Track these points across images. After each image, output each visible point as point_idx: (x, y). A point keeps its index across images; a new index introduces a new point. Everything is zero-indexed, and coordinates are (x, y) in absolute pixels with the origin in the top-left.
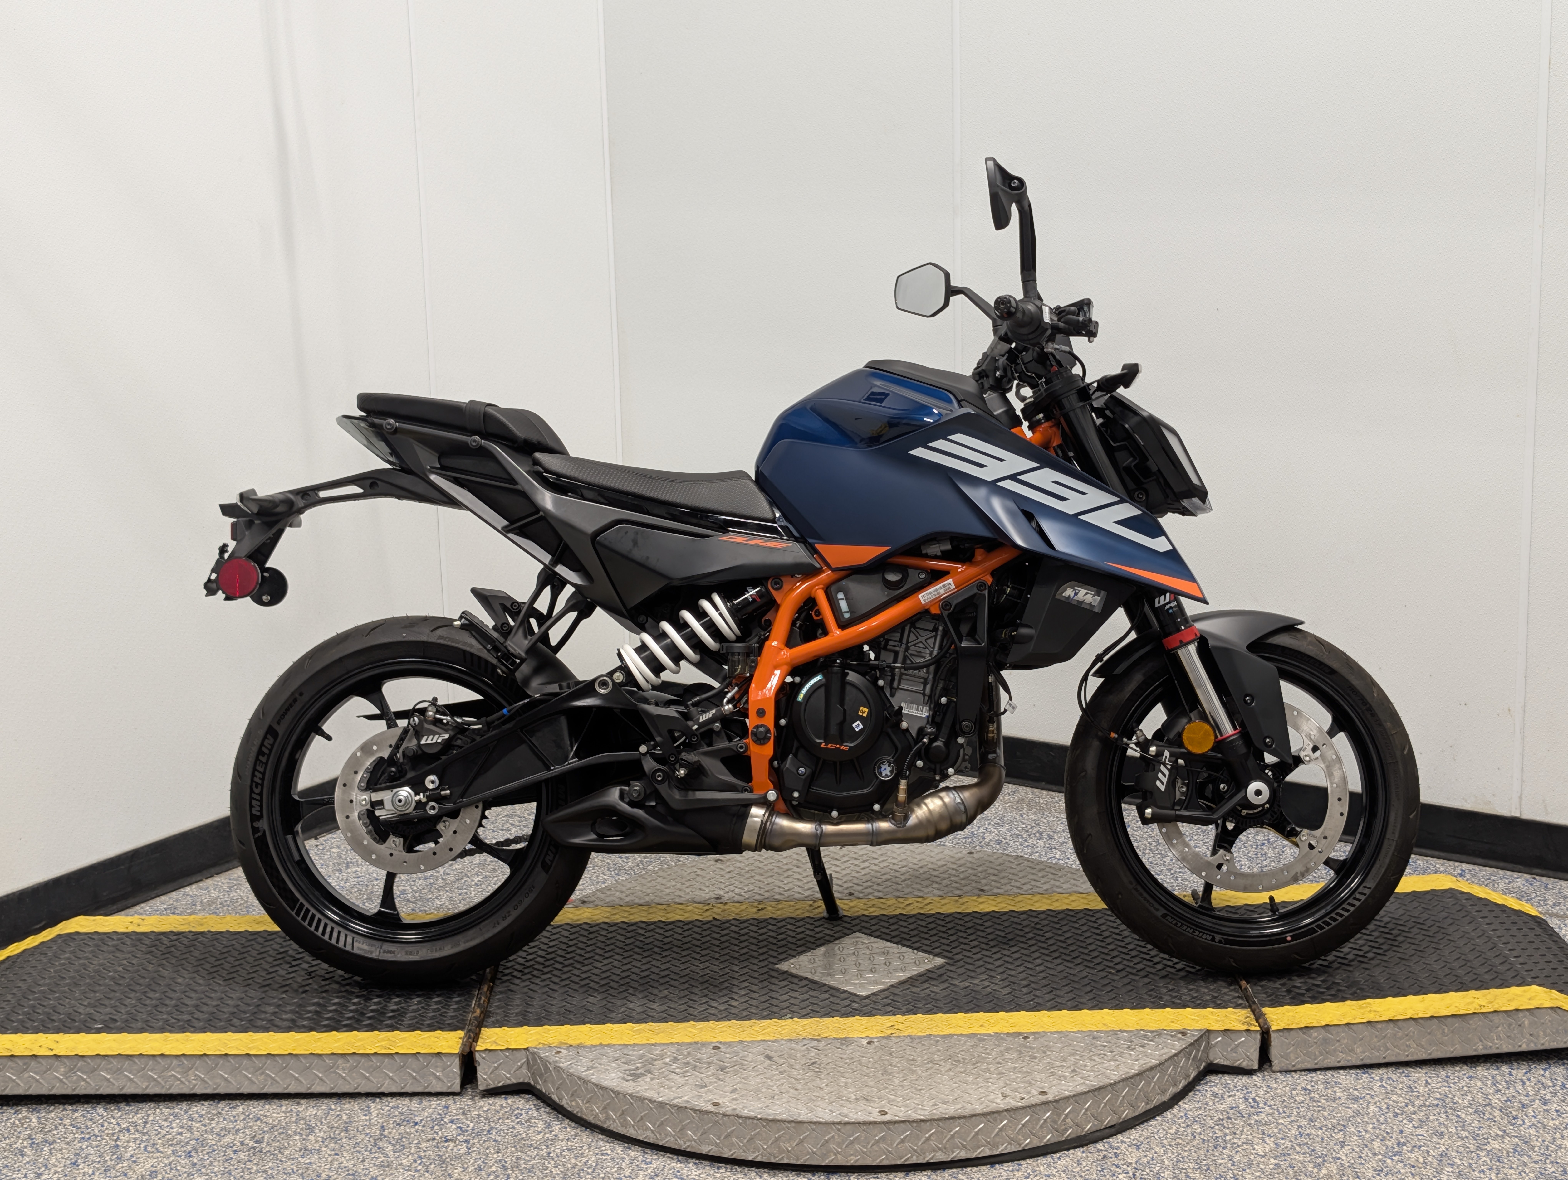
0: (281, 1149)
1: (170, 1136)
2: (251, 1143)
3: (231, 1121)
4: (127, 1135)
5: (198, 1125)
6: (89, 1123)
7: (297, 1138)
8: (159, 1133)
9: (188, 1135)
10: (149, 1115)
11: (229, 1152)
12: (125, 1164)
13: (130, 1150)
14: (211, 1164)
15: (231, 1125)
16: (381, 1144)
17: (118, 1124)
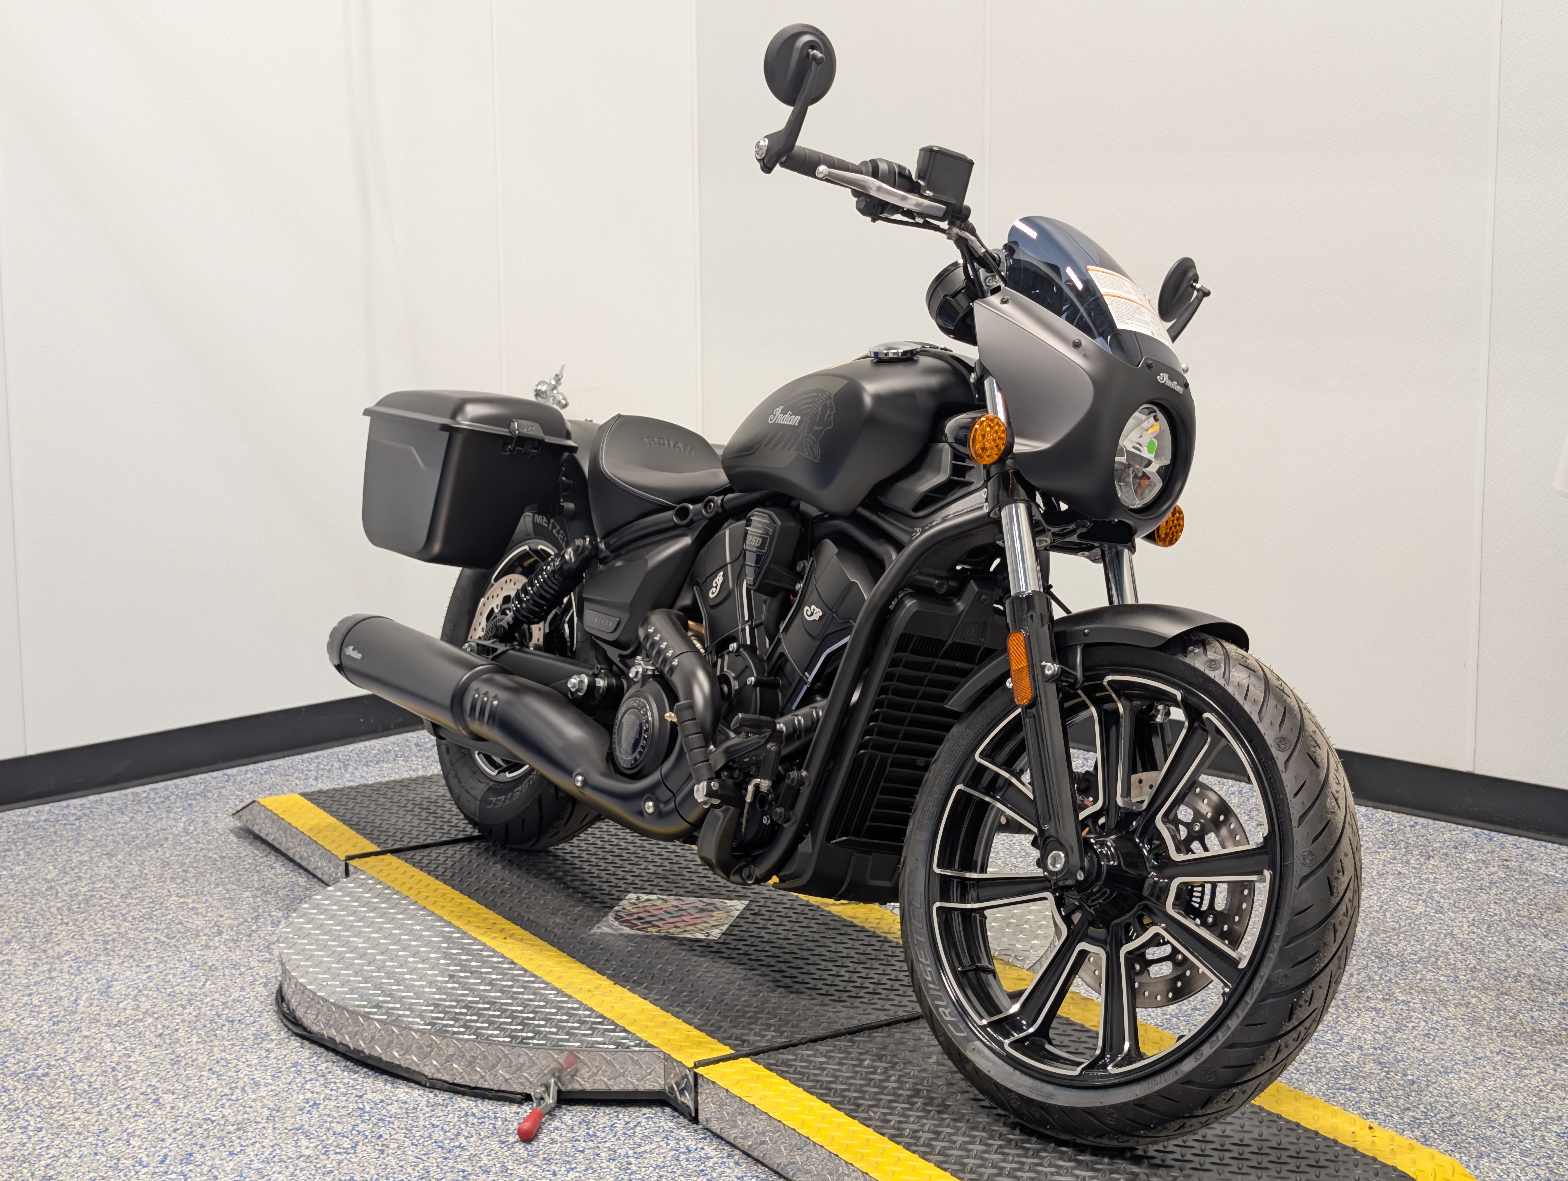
0: (184, 945)
1: (98, 930)
2: (163, 939)
3: (157, 924)
4: (64, 926)
5: (127, 924)
6: (38, 917)
7: (205, 938)
8: (91, 927)
9: (114, 930)
10: (90, 915)
11: (141, 944)
12: (50, 945)
13: (60, 937)
14: (121, 950)
15: (155, 926)
16: (272, 946)
17: (62, 919)
